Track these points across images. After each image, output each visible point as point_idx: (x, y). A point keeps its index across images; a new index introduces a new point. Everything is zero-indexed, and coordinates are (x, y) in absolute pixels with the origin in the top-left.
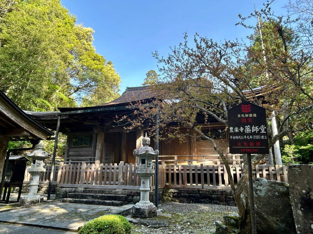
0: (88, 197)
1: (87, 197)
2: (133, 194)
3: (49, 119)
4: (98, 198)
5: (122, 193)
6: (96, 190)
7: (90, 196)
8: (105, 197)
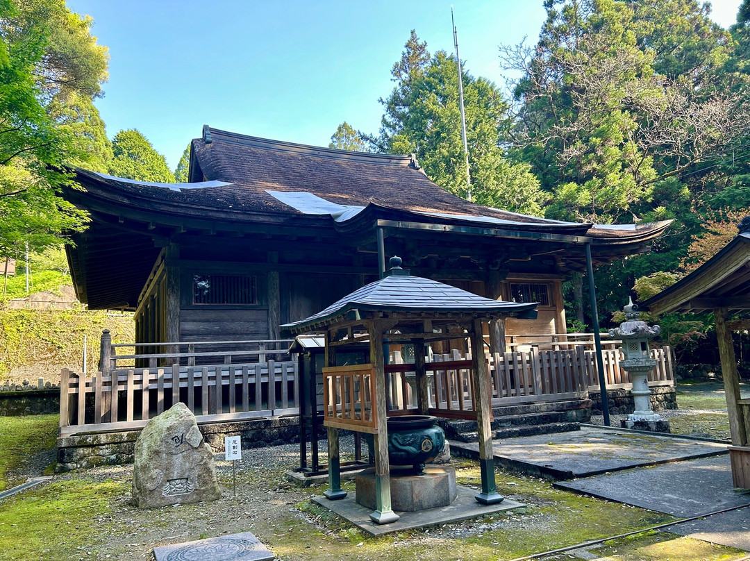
0: (505, 424)
1: (502, 425)
2: (565, 408)
3: (192, 213)
4: (525, 423)
5: (548, 408)
6: (498, 410)
7: (507, 421)
8: (538, 418)
